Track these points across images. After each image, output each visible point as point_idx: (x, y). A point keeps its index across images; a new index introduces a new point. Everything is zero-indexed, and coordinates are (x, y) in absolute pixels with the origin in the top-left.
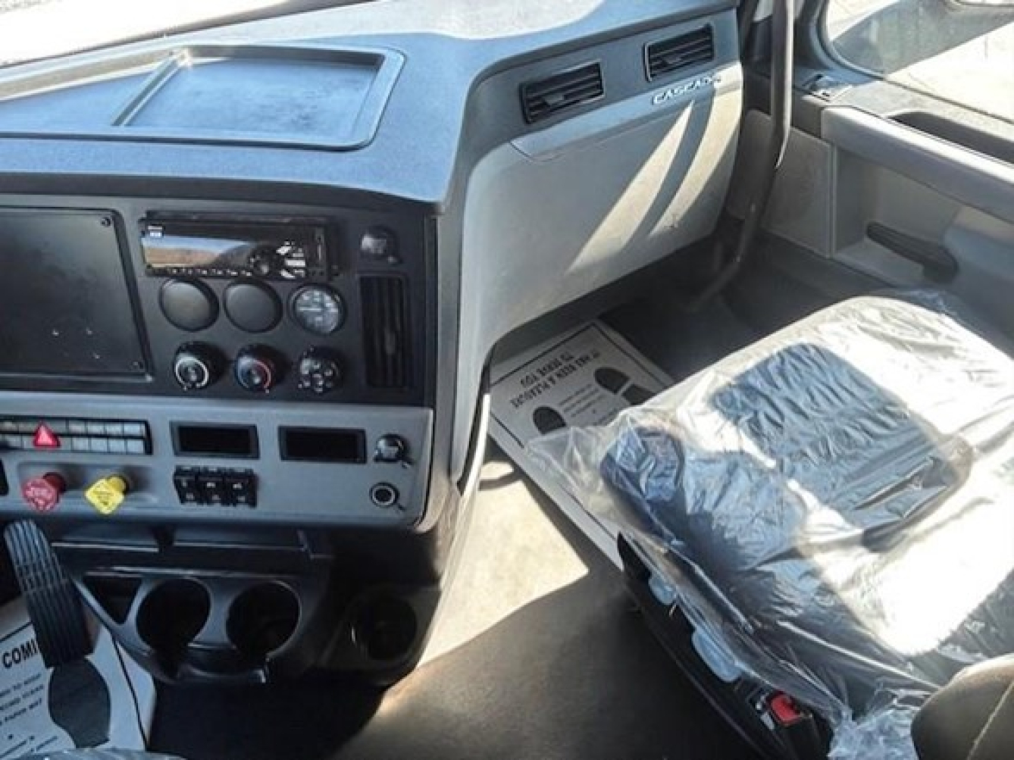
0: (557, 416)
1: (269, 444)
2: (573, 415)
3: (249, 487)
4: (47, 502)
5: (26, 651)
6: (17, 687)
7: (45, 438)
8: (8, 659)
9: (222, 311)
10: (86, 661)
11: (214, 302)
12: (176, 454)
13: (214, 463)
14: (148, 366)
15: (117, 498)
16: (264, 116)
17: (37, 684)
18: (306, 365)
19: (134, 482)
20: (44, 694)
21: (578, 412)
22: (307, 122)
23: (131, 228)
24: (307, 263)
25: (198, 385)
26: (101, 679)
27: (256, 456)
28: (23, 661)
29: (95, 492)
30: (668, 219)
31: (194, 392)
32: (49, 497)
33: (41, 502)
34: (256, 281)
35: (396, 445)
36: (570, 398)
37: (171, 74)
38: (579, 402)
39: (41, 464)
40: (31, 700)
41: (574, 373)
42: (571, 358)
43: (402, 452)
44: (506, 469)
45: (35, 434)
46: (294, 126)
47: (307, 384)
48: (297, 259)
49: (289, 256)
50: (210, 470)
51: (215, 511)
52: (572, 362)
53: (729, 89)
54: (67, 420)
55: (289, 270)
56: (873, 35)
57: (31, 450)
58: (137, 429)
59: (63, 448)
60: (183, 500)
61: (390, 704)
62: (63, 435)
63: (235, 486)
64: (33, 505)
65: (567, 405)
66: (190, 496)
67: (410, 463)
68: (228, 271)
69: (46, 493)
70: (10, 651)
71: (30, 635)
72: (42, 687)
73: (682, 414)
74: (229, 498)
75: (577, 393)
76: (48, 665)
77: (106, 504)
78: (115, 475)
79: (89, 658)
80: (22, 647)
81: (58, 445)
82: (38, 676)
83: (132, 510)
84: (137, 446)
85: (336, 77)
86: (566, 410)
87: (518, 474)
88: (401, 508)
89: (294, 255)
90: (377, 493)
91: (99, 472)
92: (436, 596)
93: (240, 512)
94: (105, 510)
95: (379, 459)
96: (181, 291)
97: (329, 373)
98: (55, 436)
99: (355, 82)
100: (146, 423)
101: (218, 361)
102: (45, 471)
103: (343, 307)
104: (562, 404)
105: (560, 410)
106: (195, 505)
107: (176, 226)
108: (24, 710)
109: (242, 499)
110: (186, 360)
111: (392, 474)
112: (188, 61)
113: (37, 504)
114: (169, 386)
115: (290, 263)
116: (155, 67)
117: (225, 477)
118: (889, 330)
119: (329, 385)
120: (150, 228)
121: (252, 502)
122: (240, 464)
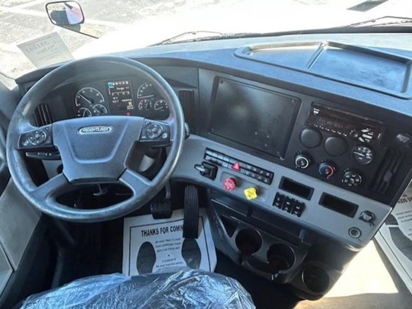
0: (395, 220)
1: (316, 197)
2: (402, 221)
3: (298, 208)
4: (230, 188)
6: (173, 240)
7: (236, 167)
8: (172, 229)
9: (322, 144)
10: (196, 241)
12: (279, 188)
13: (291, 196)
15: (255, 196)
16: (364, 76)
17: (178, 242)
20: (181, 246)
21: (405, 221)
22: (381, 83)
24: (372, 138)
25: (302, 167)
26: (199, 249)
27: (309, 199)
28: (176, 231)
29: (248, 191)
31: (299, 170)
32: (232, 187)
33: (228, 188)
35: (371, 216)
36: (402, 213)
38: (406, 216)
39: (230, 174)
40: (177, 246)
41: (406, 203)
42: (406, 196)
43: (372, 220)
45: (233, 165)
46: (375, 83)
47: (346, 181)
48: (369, 135)
49: (366, 133)
50: (289, 198)
51: (284, 213)
52: (406, 198)
54: (247, 163)
55: (364, 138)
57: (230, 169)
58: (268, 174)
59: (241, 171)
60: (274, 204)
62: (243, 168)
63: (297, 208)
64: (225, 188)
65: (400, 216)
66: (277, 204)
67: (373, 225)
68: (338, 132)
69: (231, 185)
70: (173, 226)
72: (180, 243)
74: (292, 211)
75: (406, 212)
76: (184, 237)
77: (250, 196)
78: (254, 187)
79: (197, 240)
80: (177, 227)
81: (240, 170)
82: (179, 239)
86: (399, 218)
88: (360, 240)
89: (369, 134)
90: (353, 231)
91: (249, 184)
93: (293, 217)
94: (249, 198)
95: (361, 218)
97: (358, 180)
98: (240, 167)
99: (399, 69)
100: (273, 174)
101: (314, 161)
102: (231, 177)
103: (374, 158)
104: (397, 214)
105: (396, 217)
106: (277, 208)
108: (174, 249)
109: (296, 213)
110: (302, 157)
112: (327, 47)
113: (226, 188)
114: (290, 165)
115: (364, 136)
117: (294, 203)
119: (355, 185)
120: (315, 109)
121: (299, 215)
122: (301, 200)
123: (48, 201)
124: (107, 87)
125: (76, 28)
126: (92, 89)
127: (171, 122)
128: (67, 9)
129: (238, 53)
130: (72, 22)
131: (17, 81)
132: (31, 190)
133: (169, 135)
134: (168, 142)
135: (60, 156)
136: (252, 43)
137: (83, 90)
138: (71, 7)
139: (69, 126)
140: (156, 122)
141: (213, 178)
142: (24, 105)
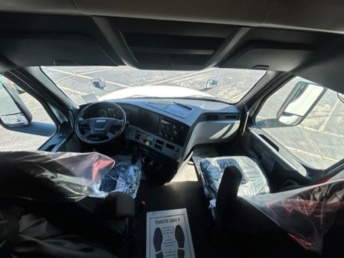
1: (165, 144)
3: (161, 148)
5: (130, 160)
11: (166, 128)
12: (156, 142)
13: (159, 144)
14: (157, 132)
15: (149, 144)
18: (172, 138)
19: (151, 143)
23: (161, 119)
24: (175, 128)
25: (161, 136)
30: (224, 137)
34: (170, 127)
37: (171, 104)
43: (178, 151)
44: (192, 163)
45: (144, 135)
47: (171, 140)
51: (157, 149)
53: (237, 123)
54: (147, 135)
56: (265, 122)
57: (143, 137)
58: (153, 138)
59: (146, 137)
61: (166, 184)
66: (155, 147)
68: (168, 125)
69: (142, 141)
71: (131, 158)
73: (212, 160)
74: (159, 149)
77: (147, 144)
83: (150, 146)
84: (152, 140)
85: (187, 110)
87: (194, 164)
90: (174, 154)
91: (148, 141)
92: (176, 172)
93: (159, 151)
95: (175, 151)
96: (163, 126)
97: (174, 140)
100: (154, 138)
101: (164, 134)
102: (143, 139)
103: (177, 134)
107: (165, 120)
110: (161, 133)
111: (176, 153)
112: (172, 103)
114: (158, 135)
116: (169, 103)
117: (159, 146)
118: (247, 162)
120: (163, 119)
121: (161, 150)
122: (162, 146)
123: (85, 139)
124: (108, 110)
125: (102, 88)
126: (103, 110)
127: (122, 120)
128: (99, 81)
129: (146, 103)
130: (101, 86)
131: (80, 106)
132: (81, 135)
133: (121, 124)
134: (121, 125)
135: (90, 128)
136: (151, 101)
137: (100, 110)
138: (101, 81)
139: (94, 120)
140: (118, 120)
141: (138, 139)
142: (82, 113)
